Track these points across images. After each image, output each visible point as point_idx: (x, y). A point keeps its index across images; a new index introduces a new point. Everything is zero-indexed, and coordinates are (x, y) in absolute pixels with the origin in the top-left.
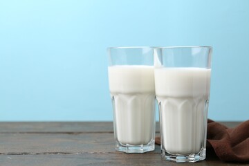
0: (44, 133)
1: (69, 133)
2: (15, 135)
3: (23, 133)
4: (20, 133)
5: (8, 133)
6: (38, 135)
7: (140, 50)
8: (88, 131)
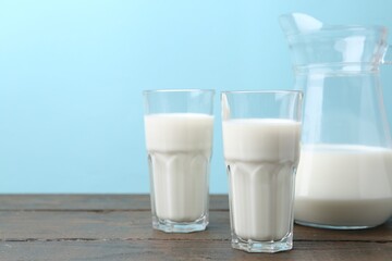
0: (60, 210)
1: (97, 211)
2: (18, 213)
3: (30, 210)
4: (26, 210)
5: (7, 210)
6: (52, 213)
7: (185, 94)
8: (126, 208)
